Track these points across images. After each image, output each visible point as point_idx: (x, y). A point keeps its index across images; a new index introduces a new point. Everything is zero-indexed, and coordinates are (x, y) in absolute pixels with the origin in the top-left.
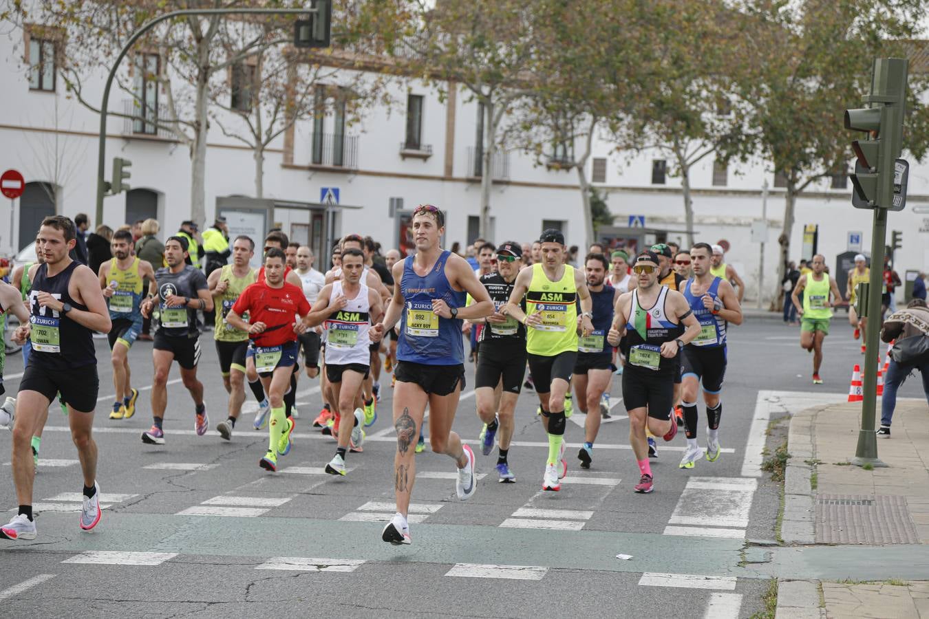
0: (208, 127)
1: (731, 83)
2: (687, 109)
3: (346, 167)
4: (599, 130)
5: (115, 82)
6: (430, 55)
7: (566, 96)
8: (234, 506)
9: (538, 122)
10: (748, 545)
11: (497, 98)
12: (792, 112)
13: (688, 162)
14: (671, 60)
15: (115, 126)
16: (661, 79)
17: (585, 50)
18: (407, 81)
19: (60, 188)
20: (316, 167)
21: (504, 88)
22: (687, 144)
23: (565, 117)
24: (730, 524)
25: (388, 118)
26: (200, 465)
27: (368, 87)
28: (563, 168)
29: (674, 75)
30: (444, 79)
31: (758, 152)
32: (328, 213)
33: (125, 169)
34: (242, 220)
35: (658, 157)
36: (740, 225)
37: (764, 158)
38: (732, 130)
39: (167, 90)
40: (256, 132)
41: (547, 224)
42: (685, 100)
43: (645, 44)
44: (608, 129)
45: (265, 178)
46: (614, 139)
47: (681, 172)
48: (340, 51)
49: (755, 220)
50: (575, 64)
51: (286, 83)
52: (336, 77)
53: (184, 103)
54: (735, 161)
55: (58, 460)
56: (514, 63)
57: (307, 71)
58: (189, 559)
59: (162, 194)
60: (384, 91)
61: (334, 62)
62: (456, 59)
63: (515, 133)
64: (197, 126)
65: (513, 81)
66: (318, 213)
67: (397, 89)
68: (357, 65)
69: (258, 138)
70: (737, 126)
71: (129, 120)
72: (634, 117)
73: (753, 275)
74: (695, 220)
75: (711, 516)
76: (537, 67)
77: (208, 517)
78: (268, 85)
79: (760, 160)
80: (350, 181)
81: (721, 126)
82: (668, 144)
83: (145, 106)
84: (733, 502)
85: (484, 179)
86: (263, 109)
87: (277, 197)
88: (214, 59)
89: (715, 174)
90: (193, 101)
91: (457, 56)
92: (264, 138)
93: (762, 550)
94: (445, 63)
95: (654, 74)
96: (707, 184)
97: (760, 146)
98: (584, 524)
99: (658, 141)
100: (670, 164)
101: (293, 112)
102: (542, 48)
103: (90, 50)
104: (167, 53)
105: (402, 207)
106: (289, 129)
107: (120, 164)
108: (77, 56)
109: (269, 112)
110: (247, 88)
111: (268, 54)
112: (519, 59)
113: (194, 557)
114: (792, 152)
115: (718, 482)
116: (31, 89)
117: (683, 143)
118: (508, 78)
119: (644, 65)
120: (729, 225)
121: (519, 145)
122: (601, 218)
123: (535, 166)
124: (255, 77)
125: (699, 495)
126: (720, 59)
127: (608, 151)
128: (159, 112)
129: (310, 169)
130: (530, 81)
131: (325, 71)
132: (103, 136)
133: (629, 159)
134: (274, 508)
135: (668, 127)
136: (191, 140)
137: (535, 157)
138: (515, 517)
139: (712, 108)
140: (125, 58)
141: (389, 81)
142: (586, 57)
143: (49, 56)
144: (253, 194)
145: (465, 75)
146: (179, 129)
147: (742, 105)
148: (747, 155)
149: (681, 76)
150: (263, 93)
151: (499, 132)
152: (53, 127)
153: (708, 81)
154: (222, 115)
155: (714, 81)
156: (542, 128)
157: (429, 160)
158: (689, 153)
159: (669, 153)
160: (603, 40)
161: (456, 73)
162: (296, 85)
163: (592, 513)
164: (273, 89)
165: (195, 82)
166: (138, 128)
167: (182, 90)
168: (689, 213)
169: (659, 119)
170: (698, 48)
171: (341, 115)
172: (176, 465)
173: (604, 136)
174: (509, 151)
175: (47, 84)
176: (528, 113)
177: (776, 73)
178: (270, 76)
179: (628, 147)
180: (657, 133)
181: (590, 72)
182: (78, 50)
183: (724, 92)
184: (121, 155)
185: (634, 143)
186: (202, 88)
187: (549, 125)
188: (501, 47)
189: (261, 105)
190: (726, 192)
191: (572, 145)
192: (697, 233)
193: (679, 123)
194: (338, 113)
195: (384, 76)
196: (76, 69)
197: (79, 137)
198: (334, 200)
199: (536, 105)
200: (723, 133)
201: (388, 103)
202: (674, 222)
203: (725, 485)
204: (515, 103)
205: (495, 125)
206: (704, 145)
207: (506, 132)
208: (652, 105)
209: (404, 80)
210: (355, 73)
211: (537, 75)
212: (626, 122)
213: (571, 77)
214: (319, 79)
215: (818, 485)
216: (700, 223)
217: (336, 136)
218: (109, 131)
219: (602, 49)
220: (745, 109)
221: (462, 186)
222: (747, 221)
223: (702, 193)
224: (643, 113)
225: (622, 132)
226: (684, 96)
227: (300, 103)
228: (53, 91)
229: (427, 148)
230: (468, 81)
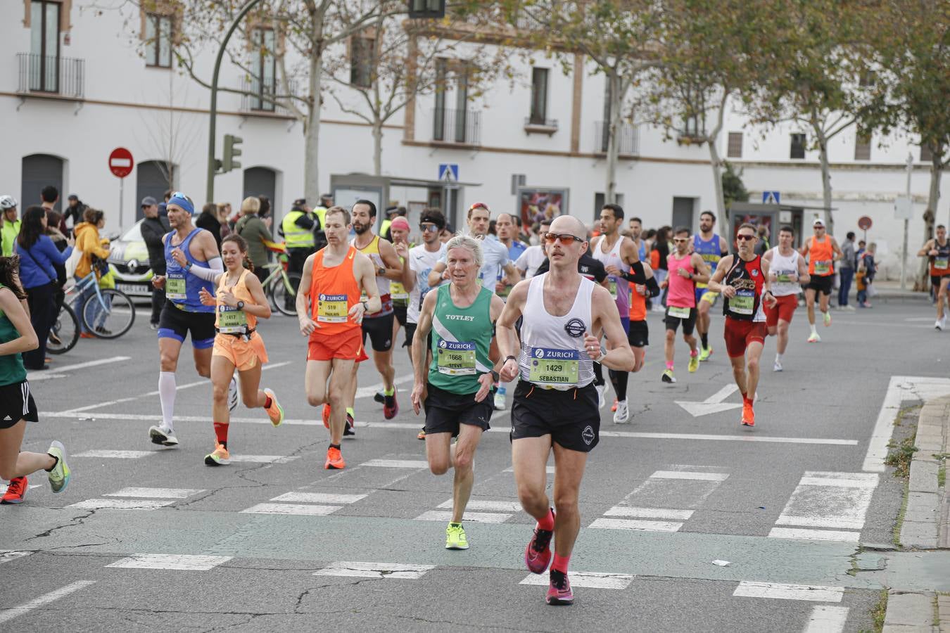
0: (322, 102)
1: (872, 52)
2: (825, 79)
3: (468, 143)
4: (732, 102)
6: (552, 26)
7: (695, 67)
8: (304, 503)
9: (668, 95)
10: (861, 549)
11: (623, 69)
12: (937, 81)
13: (826, 135)
14: (807, 28)
15: (225, 102)
16: (797, 47)
17: (716, 17)
18: (529, 54)
19: (174, 167)
20: (437, 144)
21: (631, 59)
22: (825, 116)
23: (696, 89)
24: (843, 525)
25: (511, 92)
26: (279, 457)
27: (490, 60)
28: (694, 142)
29: (811, 43)
30: (568, 51)
31: (902, 124)
32: (446, 190)
33: (236, 146)
35: (795, 130)
36: (883, 201)
37: (908, 131)
38: (873, 101)
40: (375, 107)
41: (678, 201)
42: (823, 70)
43: (779, 11)
44: (741, 100)
45: (383, 155)
46: (748, 111)
47: (819, 144)
48: (462, 23)
49: (899, 195)
50: (705, 34)
51: (405, 56)
52: (456, 50)
54: (876, 134)
55: (130, 452)
56: (641, 32)
57: (427, 45)
58: (244, 563)
59: (281, 172)
60: (506, 63)
61: (455, 35)
62: (580, 29)
63: (643, 106)
64: (311, 102)
65: (639, 52)
66: (436, 191)
67: (520, 63)
68: (478, 36)
69: (377, 114)
70: (879, 96)
72: (769, 89)
73: (897, 253)
74: (834, 196)
75: (823, 516)
76: (665, 38)
77: (275, 515)
78: (387, 59)
79: (903, 133)
80: (470, 158)
81: (862, 97)
82: (805, 116)
83: (262, 82)
84: (850, 500)
85: (609, 154)
86: (382, 84)
87: (393, 175)
88: (328, 32)
89: (857, 148)
91: (582, 26)
92: (383, 114)
93: (876, 556)
94: (569, 33)
95: (789, 42)
97: (904, 118)
98: (681, 524)
99: (794, 113)
100: (808, 137)
101: (414, 86)
102: (671, 17)
105: (524, 184)
106: (410, 104)
107: (231, 141)
109: (388, 86)
110: (366, 62)
111: (388, 27)
112: (647, 28)
113: (249, 561)
114: (938, 123)
115: (835, 477)
116: (148, 66)
117: (821, 114)
118: (634, 48)
119: (780, 32)
120: (872, 200)
121: (647, 118)
122: (734, 194)
123: (664, 141)
124: (374, 51)
125: (814, 492)
126: (861, 27)
127: (742, 124)
128: (277, 89)
129: (432, 145)
130: (658, 52)
131: (445, 44)
132: (213, 113)
133: (764, 133)
134: (347, 505)
135: (805, 98)
136: (304, 116)
137: (665, 131)
138: (607, 517)
139: (853, 78)
141: (512, 53)
142: (716, 25)
143: (165, 32)
144: (372, 172)
145: (590, 46)
146: (291, 104)
147: (884, 75)
148: (890, 127)
149: (818, 44)
150: (380, 69)
151: (626, 105)
152: (167, 104)
153: (849, 49)
154: (341, 91)
155: (856, 50)
156: (672, 101)
157: (555, 136)
158: (827, 125)
159: (806, 126)
160: (735, 8)
161: (580, 43)
162: (416, 59)
163: (692, 512)
164: (392, 63)
166: (256, 105)
167: (298, 65)
168: (827, 189)
169: (794, 89)
170: (836, 14)
171: (463, 89)
172: (253, 457)
173: (737, 108)
174: (638, 125)
175: (164, 60)
176: (656, 84)
177: (922, 41)
178: (389, 50)
179: (763, 120)
180: (794, 105)
181: (721, 41)
183: (865, 60)
185: (770, 116)
186: (315, 61)
187: (679, 98)
188: (627, 16)
189: (380, 79)
190: (868, 167)
191: (704, 120)
192: (836, 209)
193: (817, 93)
194: (460, 87)
195: (506, 48)
196: (187, 44)
197: (195, 115)
198: (452, 177)
199: (665, 76)
200: (864, 105)
201: (510, 76)
202: (813, 198)
203: (842, 481)
204: (644, 75)
206: (844, 116)
207: (634, 105)
208: (787, 75)
209: (526, 52)
210: (477, 45)
211: (666, 46)
212: (760, 94)
213: (701, 46)
214: (440, 52)
215: (946, 481)
216: (841, 199)
217: (458, 111)
219: (734, 17)
220: (888, 78)
221: (589, 162)
222: (891, 196)
223: (842, 168)
224: (778, 84)
225: (755, 104)
226: (823, 66)
227: (421, 76)
228: (170, 67)
229: (551, 123)
230: (592, 52)
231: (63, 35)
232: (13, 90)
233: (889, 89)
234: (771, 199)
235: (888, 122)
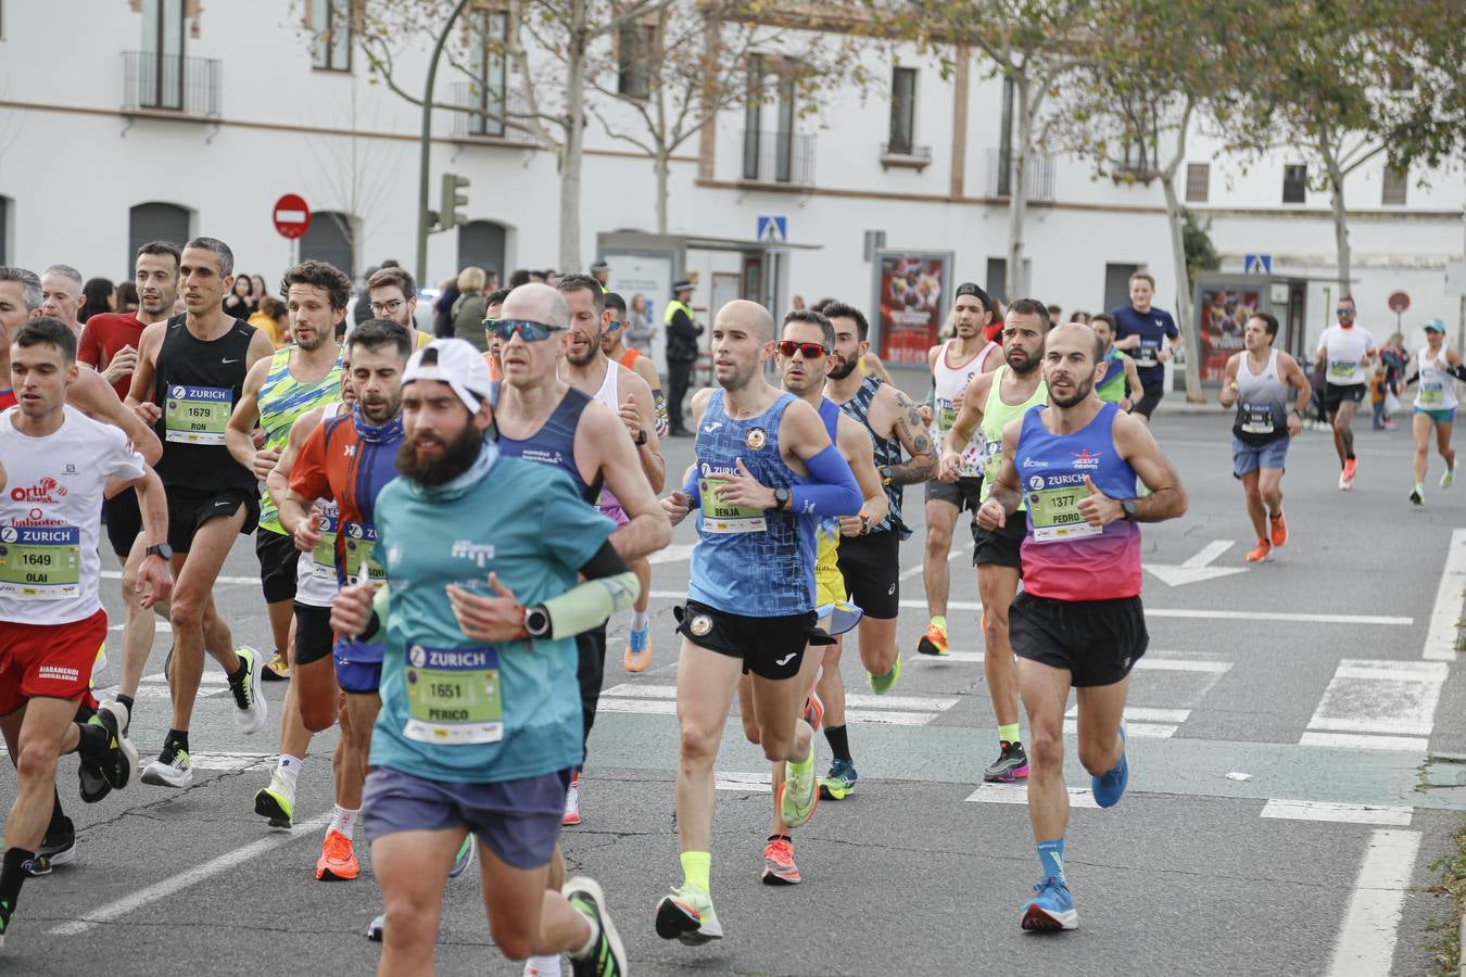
0: (585, 124)
1: (1412, 41)
2: (1341, 82)
3: (795, 183)
4: (1198, 118)
5: (444, 56)
7: (1145, 65)
9: (1101, 108)
11: (1034, 71)
13: (1343, 168)
14: (1315, 4)
15: (443, 124)
16: (1298, 35)
18: (893, 47)
20: (750, 185)
21: (1047, 55)
22: (1340, 140)
23: (1143, 99)
25: (863, 106)
27: (831, 57)
28: (1139, 180)
29: (1320, 28)
30: (950, 43)
31: (1457, 151)
32: (769, 256)
33: (460, 191)
34: (637, 268)
35: (1294, 160)
36: (1427, 267)
38: (1414, 116)
39: (521, 69)
41: (1113, 269)
42: (1337, 69)
44: (1212, 116)
45: (670, 201)
46: (1222, 132)
47: (1330, 184)
49: (1452, 259)
50: (1160, 16)
51: (703, 52)
52: (781, 42)
53: (548, 87)
54: (1419, 166)
56: (1063, 14)
57: (736, 34)
59: (513, 229)
60: (856, 62)
61: (778, 19)
62: (970, 10)
63: (1063, 127)
64: (568, 123)
65: (1061, 43)
66: (754, 257)
67: (876, 59)
68: (814, 22)
69: (660, 140)
70: (1423, 108)
71: (465, 116)
72: (1255, 98)
74: (1353, 260)
76: (1097, 21)
78: (675, 58)
79: (1461, 164)
80: (802, 206)
81: (1397, 109)
82: (1309, 140)
83: (486, 90)
85: (1013, 201)
86: (668, 95)
87: (689, 232)
88: (594, 17)
89: (1386, 186)
90: (560, 84)
91: (971, 5)
92: (669, 140)
94: (953, 17)
95: (1288, 27)
96: (1374, 202)
97: (1459, 142)
99: (1292, 134)
100: (1312, 171)
101: (713, 98)
103: (406, 7)
104: (521, 10)
105: (883, 246)
106: (707, 126)
107: (452, 183)
108: (387, 17)
109: (677, 99)
110: (643, 62)
111: (676, 8)
112: (1070, 8)
116: (316, 69)
117: (1334, 136)
118: (1052, 38)
119: (1272, 13)
120: (1410, 267)
121: (1070, 144)
122: (1199, 259)
123: (1095, 178)
124: (655, 44)
127: (1212, 152)
128: (508, 102)
129: (741, 187)
130: (1088, 42)
131: (764, 33)
132: (426, 140)
133: (1246, 165)
135: (1310, 113)
136: (559, 145)
137: (1095, 164)
139: (1383, 79)
140: (459, 20)
141: (863, 46)
143: (341, 16)
144: (652, 228)
145: (984, 34)
146: (539, 125)
147: (1431, 75)
148: (1440, 156)
149: (1332, 30)
150: (669, 68)
151: (1038, 125)
152: (348, 127)
153: (1377, 36)
154: (605, 105)
155: (1386, 37)
156: (1106, 118)
157: (927, 171)
158: (1343, 153)
159: (1311, 154)
161: (969, 31)
162: (718, 55)
164: (682, 62)
165: (564, 54)
166: (477, 128)
167: (543, 66)
168: (1344, 251)
169: (1295, 99)
171: (788, 101)
173: (1206, 128)
174: (1054, 154)
175: (339, 60)
176: (1084, 94)
178: (679, 43)
179: (1244, 145)
180: (1292, 122)
181: (1184, 27)
182: (387, 8)
183: (1403, 54)
184: (453, 170)
185: (1252, 140)
186: (576, 62)
187: (1118, 113)
189: (665, 88)
190: (1404, 215)
191: (1154, 144)
192: (1356, 281)
193: (1329, 105)
194: (783, 99)
195: (855, 38)
196: (383, 37)
197: (388, 143)
198: (777, 235)
199: (1097, 81)
200: (1400, 121)
201: (862, 81)
202: (1318, 263)
204: (1064, 79)
205: (1032, 114)
206: (1368, 140)
207: (1049, 124)
208: (1283, 77)
209: (887, 44)
210: (811, 34)
211: (1099, 34)
212: (1241, 105)
213: (1153, 36)
214: (755, 45)
216: (1362, 265)
217: (780, 134)
218: (435, 133)
220: (1437, 80)
221: (978, 211)
222: (1438, 262)
223: (1364, 217)
224: (1269, 90)
225: (1234, 122)
226: (1337, 62)
227: (725, 83)
228: (348, 70)
229: (922, 152)
230: (988, 45)
231: (189, 22)
232: (116, 107)
233: (1439, 98)
234: (1257, 266)
235: (1437, 148)
